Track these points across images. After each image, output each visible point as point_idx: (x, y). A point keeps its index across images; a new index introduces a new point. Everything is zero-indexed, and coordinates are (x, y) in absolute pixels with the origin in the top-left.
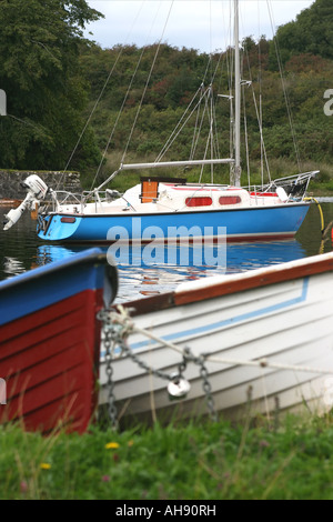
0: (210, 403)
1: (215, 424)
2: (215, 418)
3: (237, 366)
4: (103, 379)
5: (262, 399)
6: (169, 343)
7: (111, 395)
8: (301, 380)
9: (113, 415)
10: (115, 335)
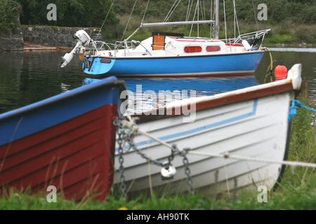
0: (190, 182)
1: (193, 196)
2: (193, 193)
3: (211, 158)
4: (117, 166)
5: (225, 181)
6: (163, 142)
7: (122, 176)
8: (251, 169)
9: (123, 190)
10: (126, 136)
